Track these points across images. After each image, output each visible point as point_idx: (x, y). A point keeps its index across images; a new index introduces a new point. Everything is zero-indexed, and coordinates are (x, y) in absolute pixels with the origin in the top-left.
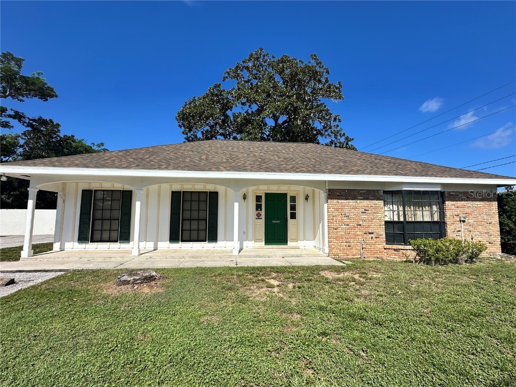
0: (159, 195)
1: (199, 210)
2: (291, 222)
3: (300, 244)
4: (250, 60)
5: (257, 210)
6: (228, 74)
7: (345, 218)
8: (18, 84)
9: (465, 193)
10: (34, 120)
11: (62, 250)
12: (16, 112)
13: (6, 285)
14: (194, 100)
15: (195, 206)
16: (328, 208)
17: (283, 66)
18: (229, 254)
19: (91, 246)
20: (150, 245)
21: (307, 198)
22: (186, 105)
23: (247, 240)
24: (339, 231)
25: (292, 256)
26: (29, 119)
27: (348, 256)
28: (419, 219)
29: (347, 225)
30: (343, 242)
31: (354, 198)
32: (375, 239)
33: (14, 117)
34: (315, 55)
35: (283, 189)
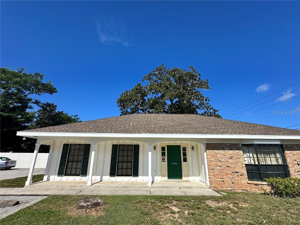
0: (105, 147)
1: (128, 156)
2: (184, 164)
3: (191, 178)
4: (157, 71)
5: (162, 156)
6: (145, 78)
7: (218, 162)
8: (39, 87)
9: (297, 145)
10: (44, 104)
11: (48, 180)
12: (36, 101)
13: (14, 205)
14: (127, 92)
15: (125, 153)
16: (207, 155)
17: (175, 73)
18: (145, 185)
19: (65, 178)
20: (98, 178)
21: (193, 148)
22: (122, 95)
23: (156, 175)
24: (215, 171)
25: (186, 188)
26: (42, 104)
27: (223, 189)
28: (269, 163)
29: (220, 167)
30: (219, 179)
31: (223, 149)
32: (240, 177)
33: (35, 103)
34: (192, 67)
35: (177, 143)
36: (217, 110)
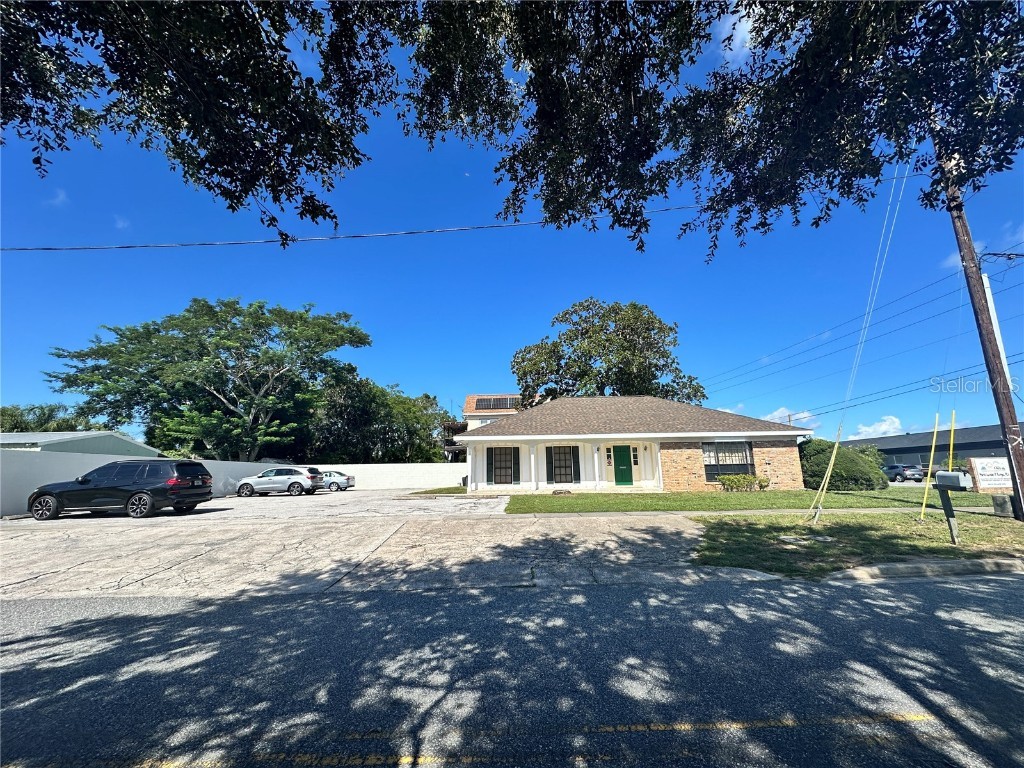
1: (565, 460)
2: (634, 467)
3: (642, 482)
5: (608, 459)
7: (674, 463)
9: (769, 442)
15: (562, 457)
16: (661, 455)
19: (497, 487)
20: (534, 484)
21: (645, 449)
23: (602, 481)
24: (670, 472)
27: (678, 490)
28: (728, 462)
29: (676, 468)
30: (674, 481)
31: (680, 448)
32: (698, 478)
35: (626, 443)
36: (695, 377)
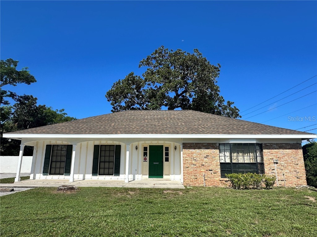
0: (87, 147)
1: (109, 156)
2: (165, 163)
3: (171, 177)
4: (156, 53)
5: (144, 156)
6: (143, 63)
7: (194, 161)
8: (14, 75)
10: (21, 97)
11: (34, 179)
12: (11, 93)
13: (11, 191)
14: (119, 82)
15: (107, 154)
16: (184, 153)
17: (175, 58)
18: (123, 182)
19: (50, 177)
20: (81, 176)
22: (114, 85)
23: (138, 174)
24: (189, 169)
25: (160, 184)
26: (19, 97)
27: (196, 185)
28: (241, 161)
29: (195, 165)
30: (192, 176)
31: (199, 148)
32: (214, 174)
33: (10, 96)
34: (197, 49)
35: (160, 143)
36: (233, 102)
